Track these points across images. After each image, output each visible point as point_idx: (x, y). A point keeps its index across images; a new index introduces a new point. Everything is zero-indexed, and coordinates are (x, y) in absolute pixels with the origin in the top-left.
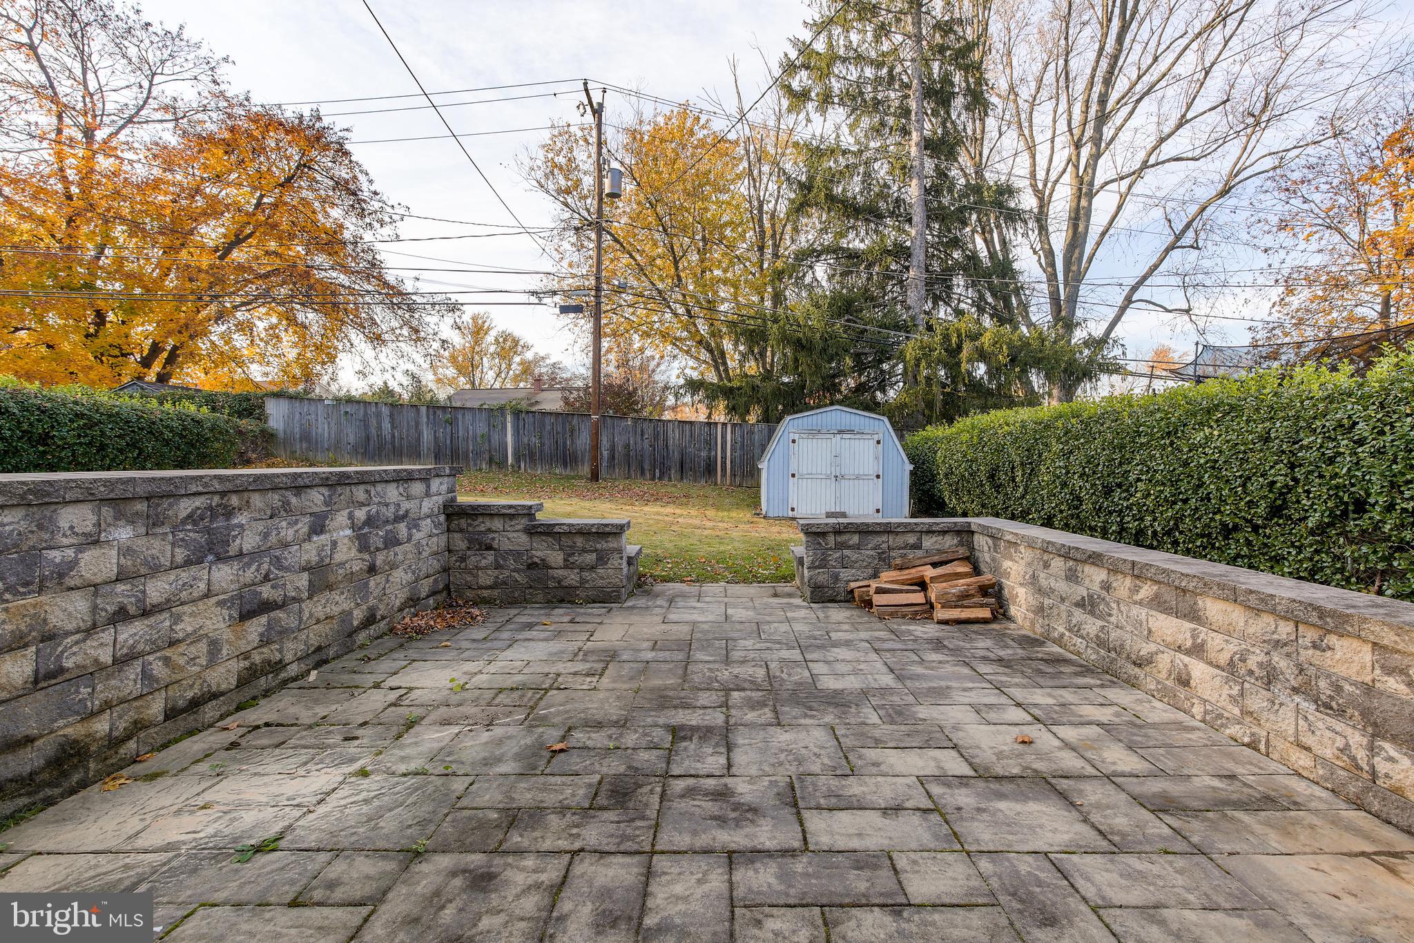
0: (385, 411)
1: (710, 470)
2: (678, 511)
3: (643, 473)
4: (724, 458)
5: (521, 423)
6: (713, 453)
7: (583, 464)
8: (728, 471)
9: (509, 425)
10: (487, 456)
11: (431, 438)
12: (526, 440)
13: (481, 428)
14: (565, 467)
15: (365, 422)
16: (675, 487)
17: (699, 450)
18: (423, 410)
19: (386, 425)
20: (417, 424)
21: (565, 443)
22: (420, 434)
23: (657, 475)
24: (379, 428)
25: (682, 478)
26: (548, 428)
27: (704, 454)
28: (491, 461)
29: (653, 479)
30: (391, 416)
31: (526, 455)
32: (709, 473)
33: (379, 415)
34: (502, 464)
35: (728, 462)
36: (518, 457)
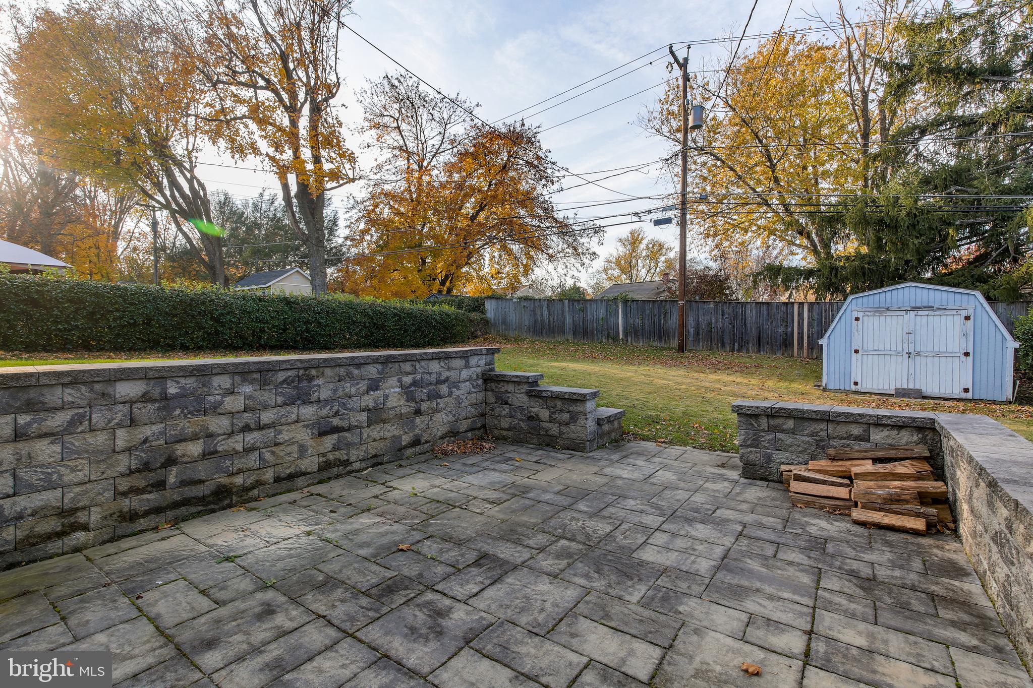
0: (545, 304)
1: (786, 343)
2: (739, 380)
3: (723, 346)
4: (801, 334)
5: (629, 309)
6: (790, 329)
7: (674, 339)
8: (805, 345)
9: (620, 311)
10: (605, 333)
11: (571, 321)
12: (632, 321)
13: (602, 314)
14: (660, 339)
15: (534, 312)
16: (748, 358)
17: (776, 327)
18: (566, 302)
19: (546, 313)
20: (563, 312)
21: (660, 323)
22: (564, 319)
23: (736, 347)
24: (542, 315)
25: (759, 351)
26: (648, 312)
27: (780, 330)
28: (608, 337)
29: (732, 350)
30: (548, 307)
31: (632, 332)
32: (786, 346)
33: (541, 307)
34: (615, 338)
35: (805, 338)
36: (626, 334)
